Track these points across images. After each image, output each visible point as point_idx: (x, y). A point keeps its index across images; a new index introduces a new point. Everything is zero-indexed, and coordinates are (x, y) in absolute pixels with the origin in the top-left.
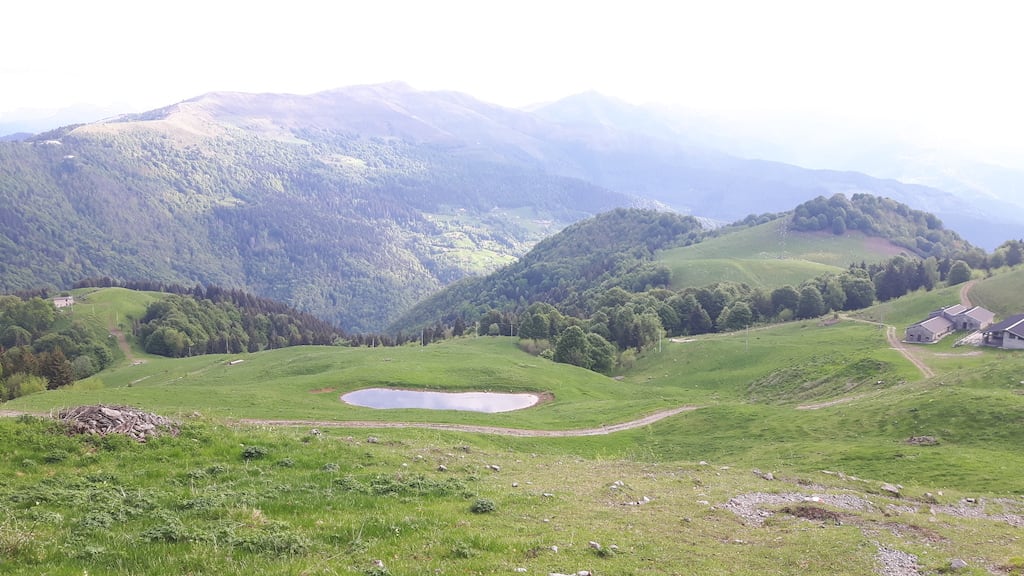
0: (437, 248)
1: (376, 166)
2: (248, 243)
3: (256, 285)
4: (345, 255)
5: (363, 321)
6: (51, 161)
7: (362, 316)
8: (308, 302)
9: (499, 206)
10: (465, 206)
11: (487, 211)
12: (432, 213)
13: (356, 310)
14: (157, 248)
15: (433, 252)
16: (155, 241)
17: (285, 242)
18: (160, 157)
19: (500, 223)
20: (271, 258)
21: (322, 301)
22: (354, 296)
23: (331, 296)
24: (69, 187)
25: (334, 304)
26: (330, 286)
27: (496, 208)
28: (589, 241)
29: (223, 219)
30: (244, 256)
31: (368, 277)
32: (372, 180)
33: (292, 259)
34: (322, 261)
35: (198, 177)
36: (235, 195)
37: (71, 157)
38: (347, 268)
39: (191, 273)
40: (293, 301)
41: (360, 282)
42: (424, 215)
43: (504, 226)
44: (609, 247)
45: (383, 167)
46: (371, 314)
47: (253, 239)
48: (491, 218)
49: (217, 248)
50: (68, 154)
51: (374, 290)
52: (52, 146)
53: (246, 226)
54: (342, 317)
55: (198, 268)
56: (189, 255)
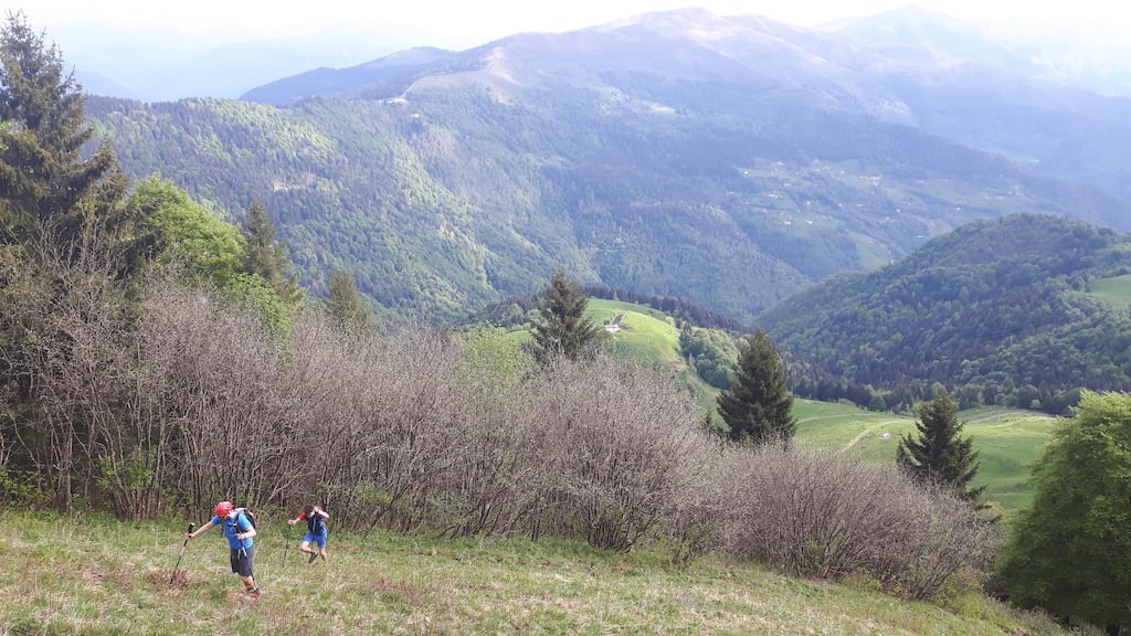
0: (757, 209)
1: (686, 114)
2: (577, 205)
3: (587, 249)
4: (670, 219)
5: (692, 291)
6: (400, 121)
7: (690, 286)
8: (637, 268)
9: (820, 159)
10: (783, 159)
11: (806, 164)
12: (747, 168)
13: (684, 279)
14: (500, 210)
15: (751, 214)
16: (497, 203)
17: (611, 204)
18: (489, 112)
19: (822, 178)
20: (599, 222)
21: (649, 268)
22: (681, 264)
23: (659, 263)
24: (419, 146)
25: (662, 272)
26: (657, 252)
27: (817, 161)
28: (993, 247)
29: (553, 180)
30: (574, 219)
31: (694, 244)
32: (685, 130)
33: (619, 223)
34: (647, 226)
35: (526, 134)
36: (560, 153)
37: (417, 116)
38: (672, 234)
39: (531, 236)
40: (623, 267)
41: (687, 249)
42: (740, 170)
43: (826, 182)
44: (1016, 256)
45: (692, 115)
46: (699, 284)
47: (582, 201)
48: (811, 173)
49: (550, 210)
50: (414, 113)
51: (701, 260)
52: (400, 104)
53: (574, 187)
54: (670, 286)
55: (537, 231)
56: (527, 219)
